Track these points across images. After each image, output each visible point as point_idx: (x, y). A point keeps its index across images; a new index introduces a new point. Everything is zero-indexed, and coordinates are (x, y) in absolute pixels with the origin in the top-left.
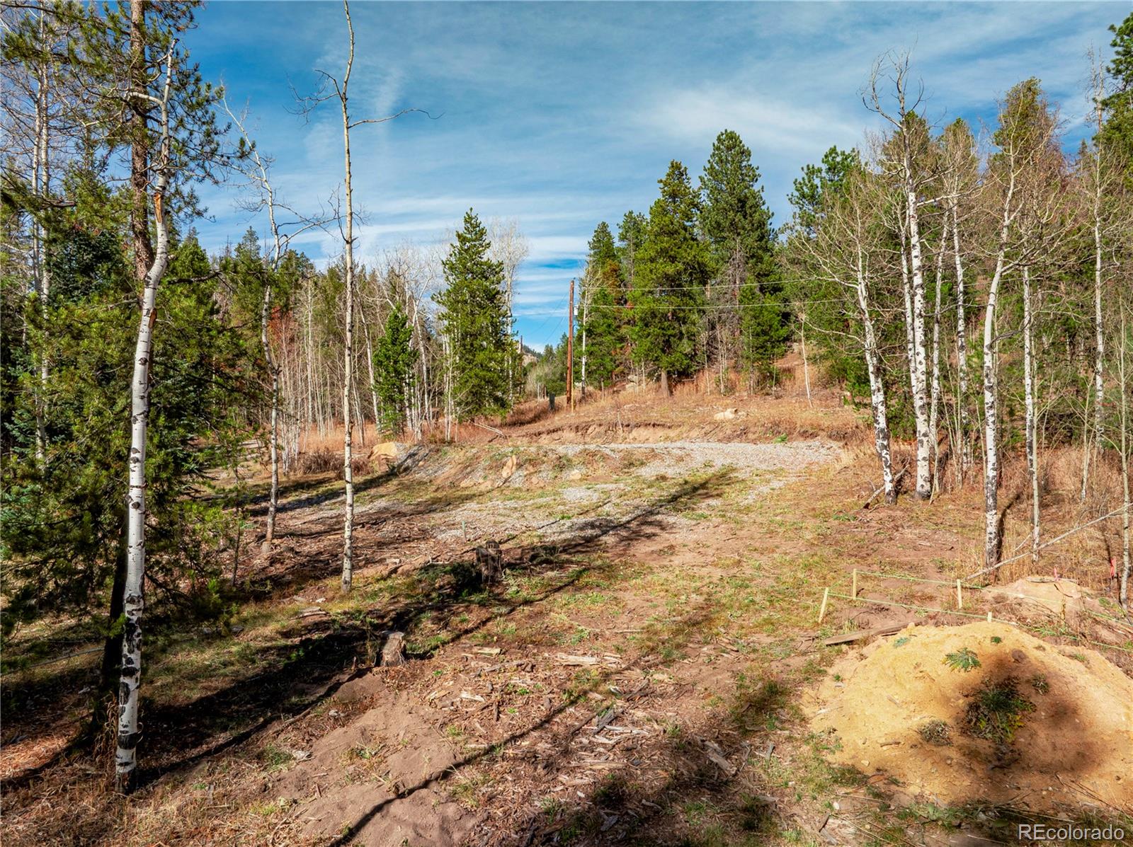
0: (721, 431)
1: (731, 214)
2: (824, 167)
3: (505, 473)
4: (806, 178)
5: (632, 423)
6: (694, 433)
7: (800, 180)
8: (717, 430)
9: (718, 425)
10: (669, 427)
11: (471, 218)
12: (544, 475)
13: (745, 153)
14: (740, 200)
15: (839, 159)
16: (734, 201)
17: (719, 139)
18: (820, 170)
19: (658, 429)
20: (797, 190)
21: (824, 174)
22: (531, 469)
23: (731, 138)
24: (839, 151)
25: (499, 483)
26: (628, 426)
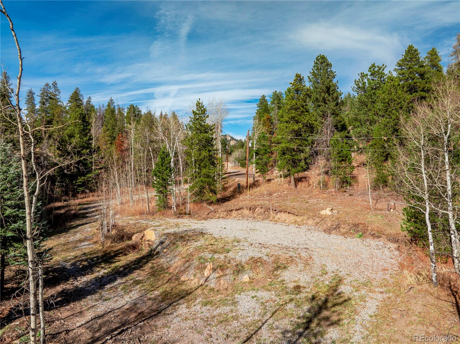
0: (325, 223)
1: (323, 94)
2: (369, 73)
3: (206, 273)
4: (360, 79)
5: (278, 210)
6: (310, 222)
7: (357, 80)
8: (323, 222)
9: (323, 219)
10: (297, 215)
11: (199, 104)
12: (228, 277)
13: (329, 65)
14: (327, 87)
15: (376, 70)
16: (324, 88)
17: (317, 59)
18: (367, 75)
19: (290, 215)
20: (357, 85)
21: (369, 77)
22: (221, 273)
23: (323, 59)
24: (376, 65)
25: (202, 281)
26: (276, 210)
